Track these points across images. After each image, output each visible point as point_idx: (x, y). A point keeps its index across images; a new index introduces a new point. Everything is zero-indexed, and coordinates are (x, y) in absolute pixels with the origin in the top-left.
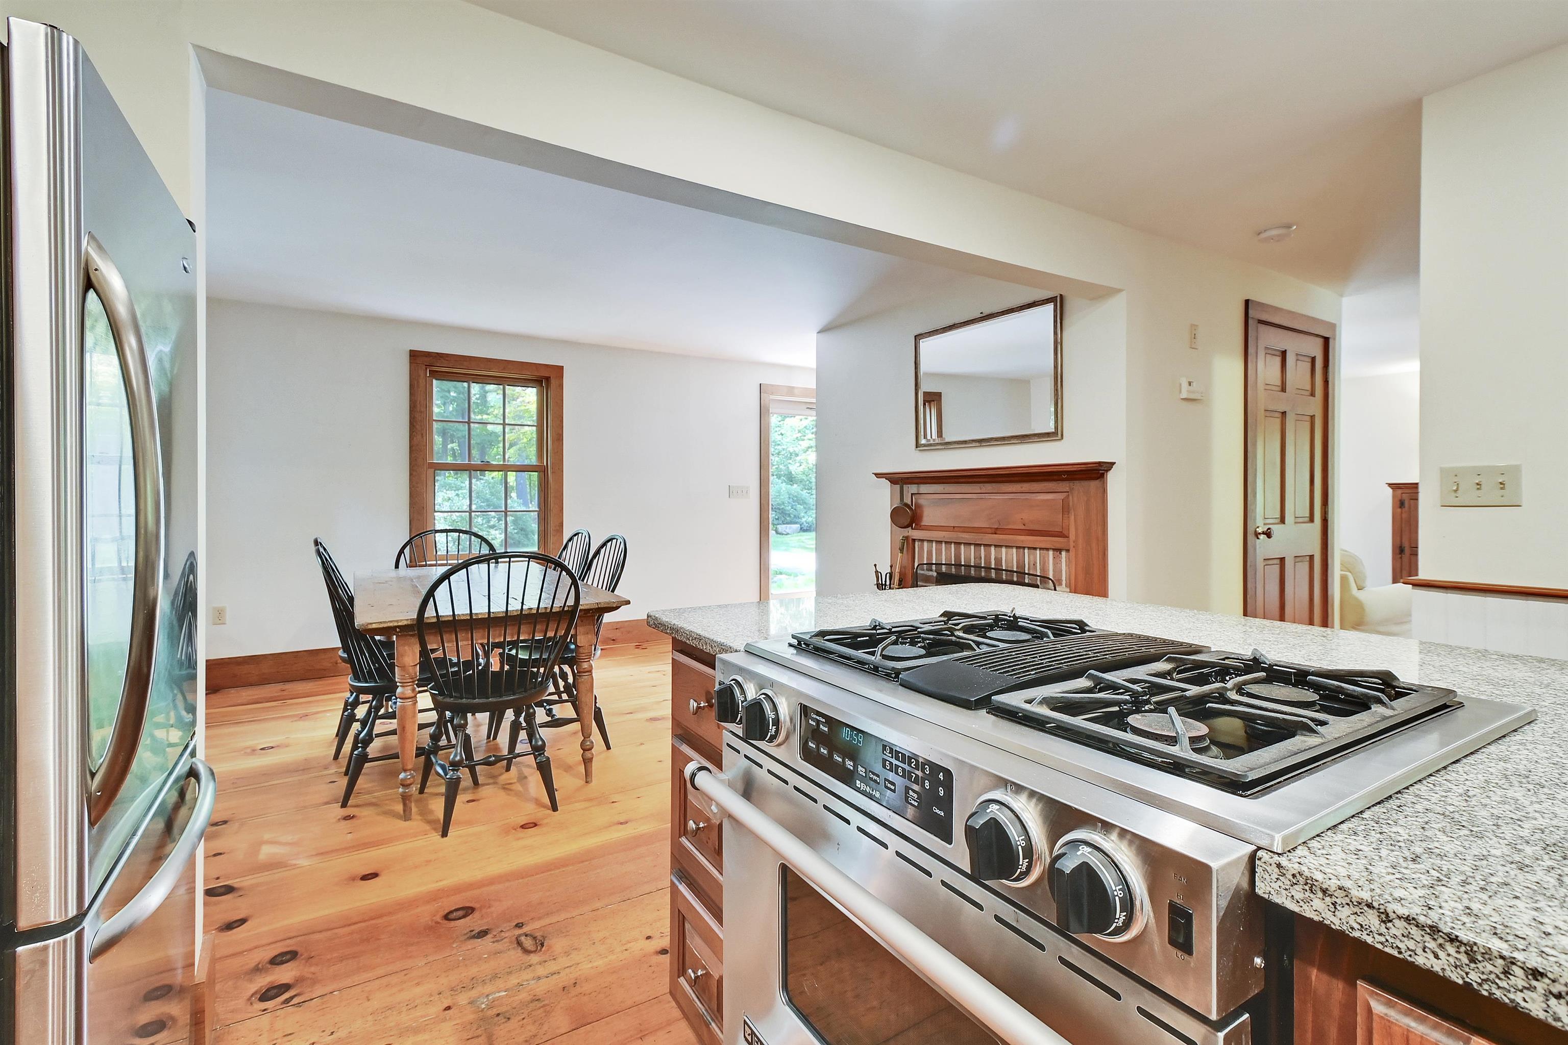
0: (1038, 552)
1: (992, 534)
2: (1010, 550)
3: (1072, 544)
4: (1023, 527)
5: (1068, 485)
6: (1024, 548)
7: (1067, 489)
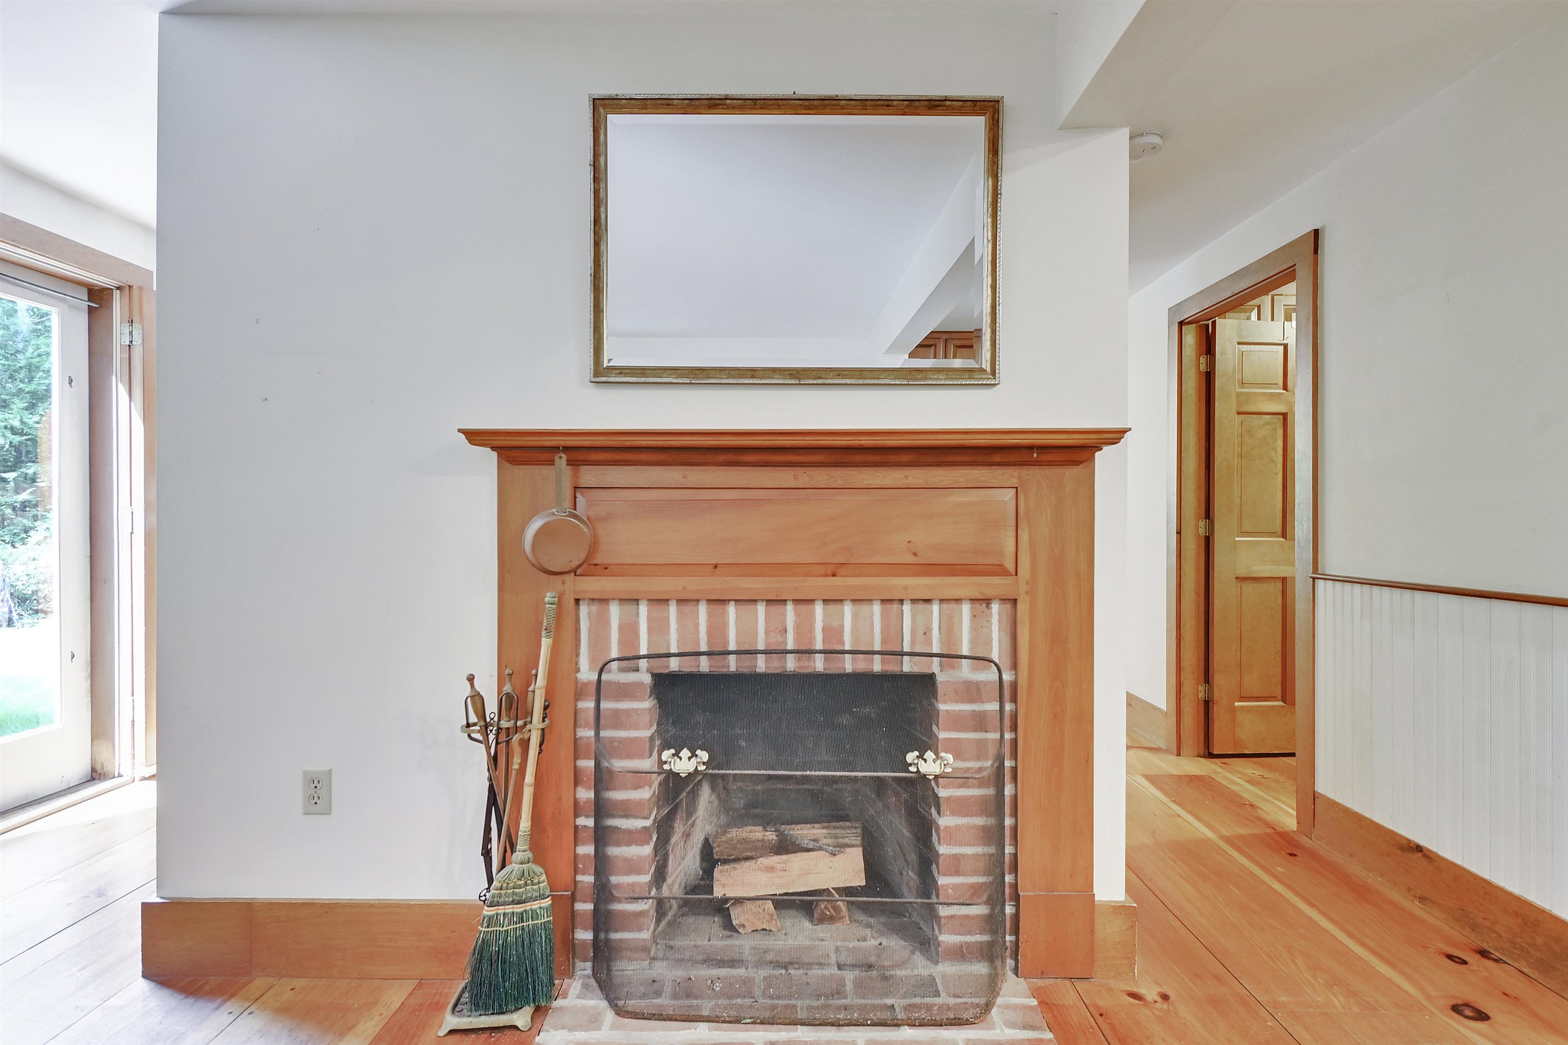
0: (935, 607)
1: (826, 575)
2: (864, 608)
3: (1023, 588)
4: (911, 559)
5: (1016, 474)
6: (901, 601)
7: (1015, 482)
